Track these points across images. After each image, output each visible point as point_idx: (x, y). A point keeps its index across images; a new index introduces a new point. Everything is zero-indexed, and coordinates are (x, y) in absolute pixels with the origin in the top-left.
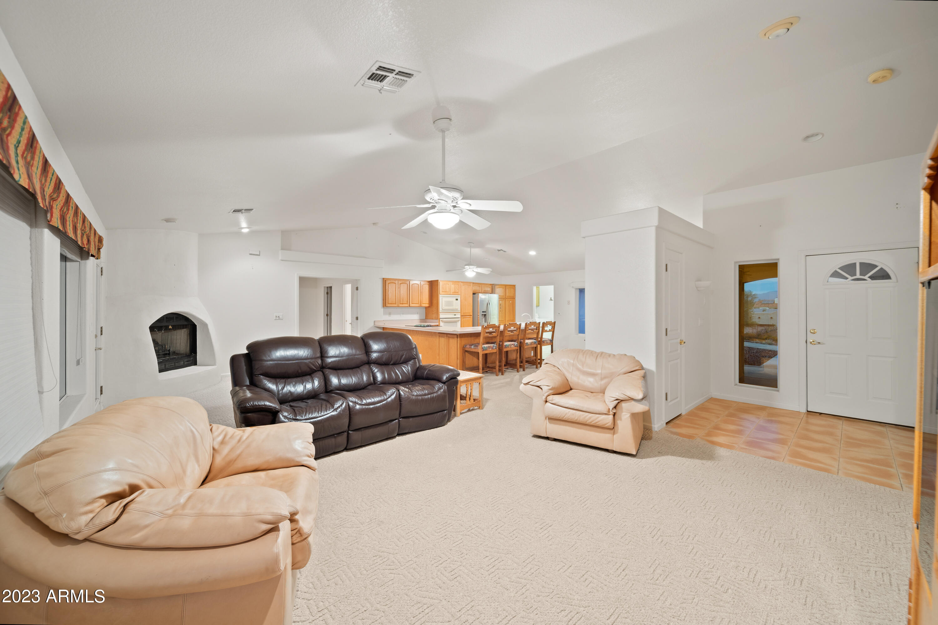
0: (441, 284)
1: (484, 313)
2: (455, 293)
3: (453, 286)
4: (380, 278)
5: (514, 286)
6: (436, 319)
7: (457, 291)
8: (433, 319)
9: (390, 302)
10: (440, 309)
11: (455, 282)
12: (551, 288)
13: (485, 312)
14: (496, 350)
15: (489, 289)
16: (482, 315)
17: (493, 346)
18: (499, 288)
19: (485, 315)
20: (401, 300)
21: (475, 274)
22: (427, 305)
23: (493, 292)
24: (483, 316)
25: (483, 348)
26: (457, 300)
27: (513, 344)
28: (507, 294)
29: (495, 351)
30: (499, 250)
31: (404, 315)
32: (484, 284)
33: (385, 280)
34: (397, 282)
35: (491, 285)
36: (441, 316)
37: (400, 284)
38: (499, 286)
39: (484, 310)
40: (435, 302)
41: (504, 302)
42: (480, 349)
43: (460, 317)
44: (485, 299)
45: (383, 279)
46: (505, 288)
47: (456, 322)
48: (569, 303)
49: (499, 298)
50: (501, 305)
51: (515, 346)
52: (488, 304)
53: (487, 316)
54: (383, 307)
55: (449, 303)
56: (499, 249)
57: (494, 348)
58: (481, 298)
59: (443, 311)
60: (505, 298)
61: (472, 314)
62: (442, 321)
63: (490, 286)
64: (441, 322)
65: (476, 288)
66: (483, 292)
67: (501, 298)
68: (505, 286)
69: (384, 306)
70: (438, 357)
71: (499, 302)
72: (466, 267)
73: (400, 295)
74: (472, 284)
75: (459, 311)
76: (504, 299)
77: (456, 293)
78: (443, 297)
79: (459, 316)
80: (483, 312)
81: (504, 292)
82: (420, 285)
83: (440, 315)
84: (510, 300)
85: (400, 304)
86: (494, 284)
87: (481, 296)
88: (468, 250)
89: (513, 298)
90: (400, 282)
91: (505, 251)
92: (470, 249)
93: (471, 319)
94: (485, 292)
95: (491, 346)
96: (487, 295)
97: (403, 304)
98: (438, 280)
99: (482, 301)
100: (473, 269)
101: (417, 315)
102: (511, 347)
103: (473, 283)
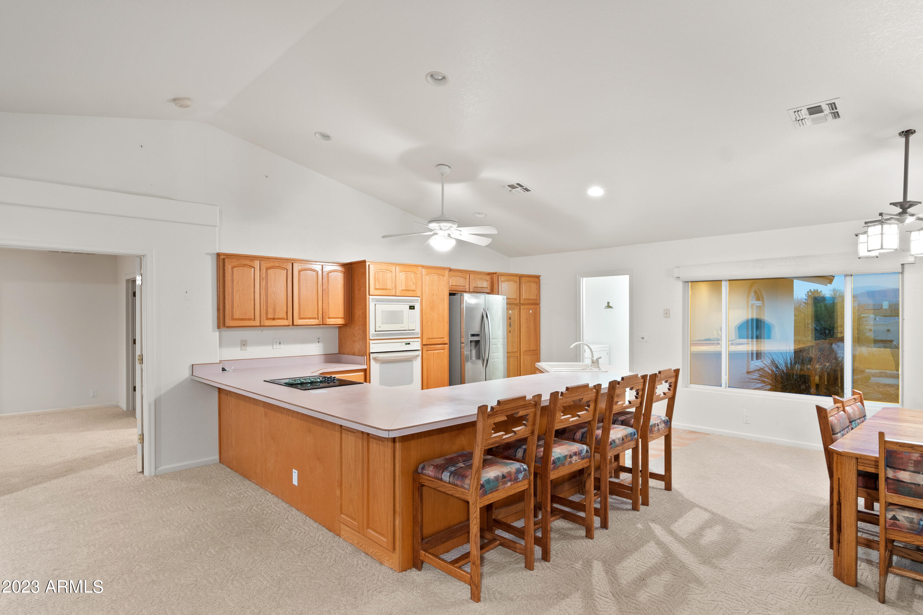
0: (372, 271)
1: (476, 338)
2: (408, 292)
3: (402, 276)
4: (207, 254)
5: (537, 278)
6: (363, 356)
7: (413, 287)
8: (354, 354)
9: (237, 315)
10: (371, 331)
11: (406, 267)
12: (624, 281)
13: (478, 335)
14: (526, 482)
15: (485, 284)
16: (471, 342)
17: (518, 471)
18: (507, 281)
19: (477, 342)
20: (270, 310)
21: (453, 243)
22: (341, 321)
23: (493, 290)
24: (473, 344)
25: (482, 486)
26: (412, 308)
27: (575, 454)
28: (524, 296)
29: (522, 486)
30: (512, 187)
31: (282, 346)
32: (473, 272)
33: (222, 257)
34: (257, 263)
35: (489, 274)
36: (374, 347)
37: (267, 269)
38: (506, 278)
39: (476, 330)
40: (358, 313)
41: (516, 311)
42: (473, 489)
43: (419, 348)
44: (477, 305)
45: (218, 255)
46: (518, 282)
47: (409, 360)
48: (667, 314)
49: (508, 304)
50: (510, 319)
51: (583, 458)
52: (485, 317)
53: (482, 343)
54: (219, 327)
55: (394, 317)
56: (514, 183)
57: (521, 476)
58: (469, 304)
59: (378, 335)
60: (520, 304)
61: (446, 340)
62: (375, 359)
63: (488, 278)
64: (372, 361)
65: (458, 282)
66: (471, 290)
67: (510, 304)
68: (520, 278)
69: (221, 325)
70: (338, 493)
71: (508, 313)
72: (432, 225)
73: (267, 296)
74: (447, 272)
75: (417, 334)
76: (517, 305)
77: (410, 293)
78: (378, 300)
79: (416, 345)
80: (473, 335)
81: (518, 292)
82: (320, 272)
83: (372, 346)
84: (528, 307)
85: (268, 319)
86: (495, 273)
87: (469, 299)
88: (436, 188)
89: (536, 303)
90: (264, 265)
91: (527, 190)
92: (441, 185)
93: (446, 352)
94: (477, 291)
95: (509, 473)
96: (482, 296)
97: (274, 319)
98: (364, 262)
99: (471, 309)
100: (448, 232)
101: (317, 344)
102: (571, 462)
103: (450, 270)
